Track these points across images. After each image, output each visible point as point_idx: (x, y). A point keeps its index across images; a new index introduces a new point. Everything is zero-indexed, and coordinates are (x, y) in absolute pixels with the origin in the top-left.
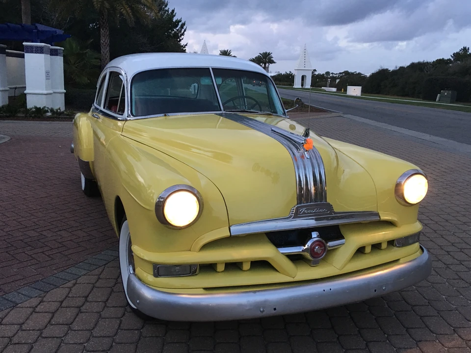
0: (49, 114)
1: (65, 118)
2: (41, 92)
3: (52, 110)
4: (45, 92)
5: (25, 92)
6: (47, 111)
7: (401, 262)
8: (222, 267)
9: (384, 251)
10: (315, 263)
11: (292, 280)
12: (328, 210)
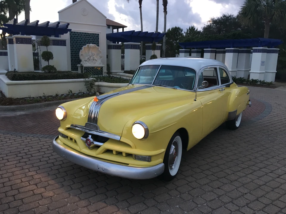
0: (259, 83)
1: (266, 86)
2: (257, 72)
3: (260, 81)
4: (259, 72)
5: (250, 72)
6: (258, 82)
7: (129, 165)
8: (69, 138)
9: (125, 157)
10: (89, 148)
11: (80, 151)
12: (97, 128)
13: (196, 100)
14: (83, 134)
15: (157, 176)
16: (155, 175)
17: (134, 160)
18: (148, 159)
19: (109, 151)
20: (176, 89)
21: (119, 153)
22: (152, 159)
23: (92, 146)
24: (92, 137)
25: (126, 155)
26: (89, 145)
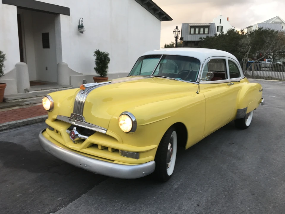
7: (114, 162)
8: (55, 131)
9: (111, 153)
10: (74, 142)
11: (64, 145)
12: (82, 119)
13: (198, 93)
14: (69, 126)
15: (145, 175)
16: (143, 174)
17: (121, 156)
18: (136, 155)
19: (94, 146)
20: (177, 80)
21: (105, 148)
22: (141, 155)
23: (77, 139)
24: (77, 130)
25: (112, 151)
26: (74, 138)
